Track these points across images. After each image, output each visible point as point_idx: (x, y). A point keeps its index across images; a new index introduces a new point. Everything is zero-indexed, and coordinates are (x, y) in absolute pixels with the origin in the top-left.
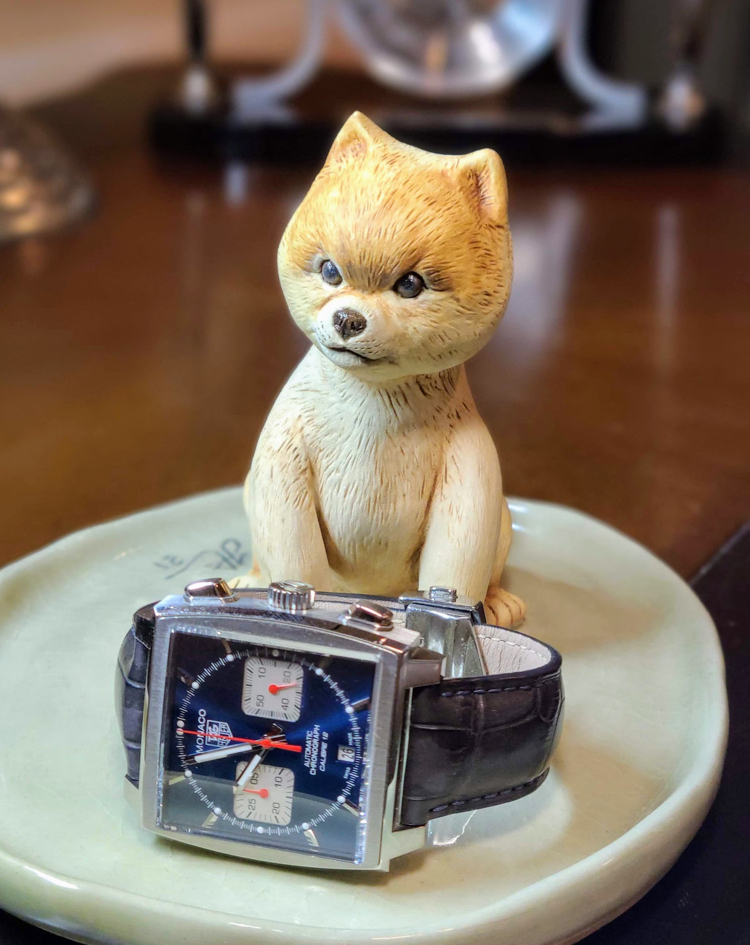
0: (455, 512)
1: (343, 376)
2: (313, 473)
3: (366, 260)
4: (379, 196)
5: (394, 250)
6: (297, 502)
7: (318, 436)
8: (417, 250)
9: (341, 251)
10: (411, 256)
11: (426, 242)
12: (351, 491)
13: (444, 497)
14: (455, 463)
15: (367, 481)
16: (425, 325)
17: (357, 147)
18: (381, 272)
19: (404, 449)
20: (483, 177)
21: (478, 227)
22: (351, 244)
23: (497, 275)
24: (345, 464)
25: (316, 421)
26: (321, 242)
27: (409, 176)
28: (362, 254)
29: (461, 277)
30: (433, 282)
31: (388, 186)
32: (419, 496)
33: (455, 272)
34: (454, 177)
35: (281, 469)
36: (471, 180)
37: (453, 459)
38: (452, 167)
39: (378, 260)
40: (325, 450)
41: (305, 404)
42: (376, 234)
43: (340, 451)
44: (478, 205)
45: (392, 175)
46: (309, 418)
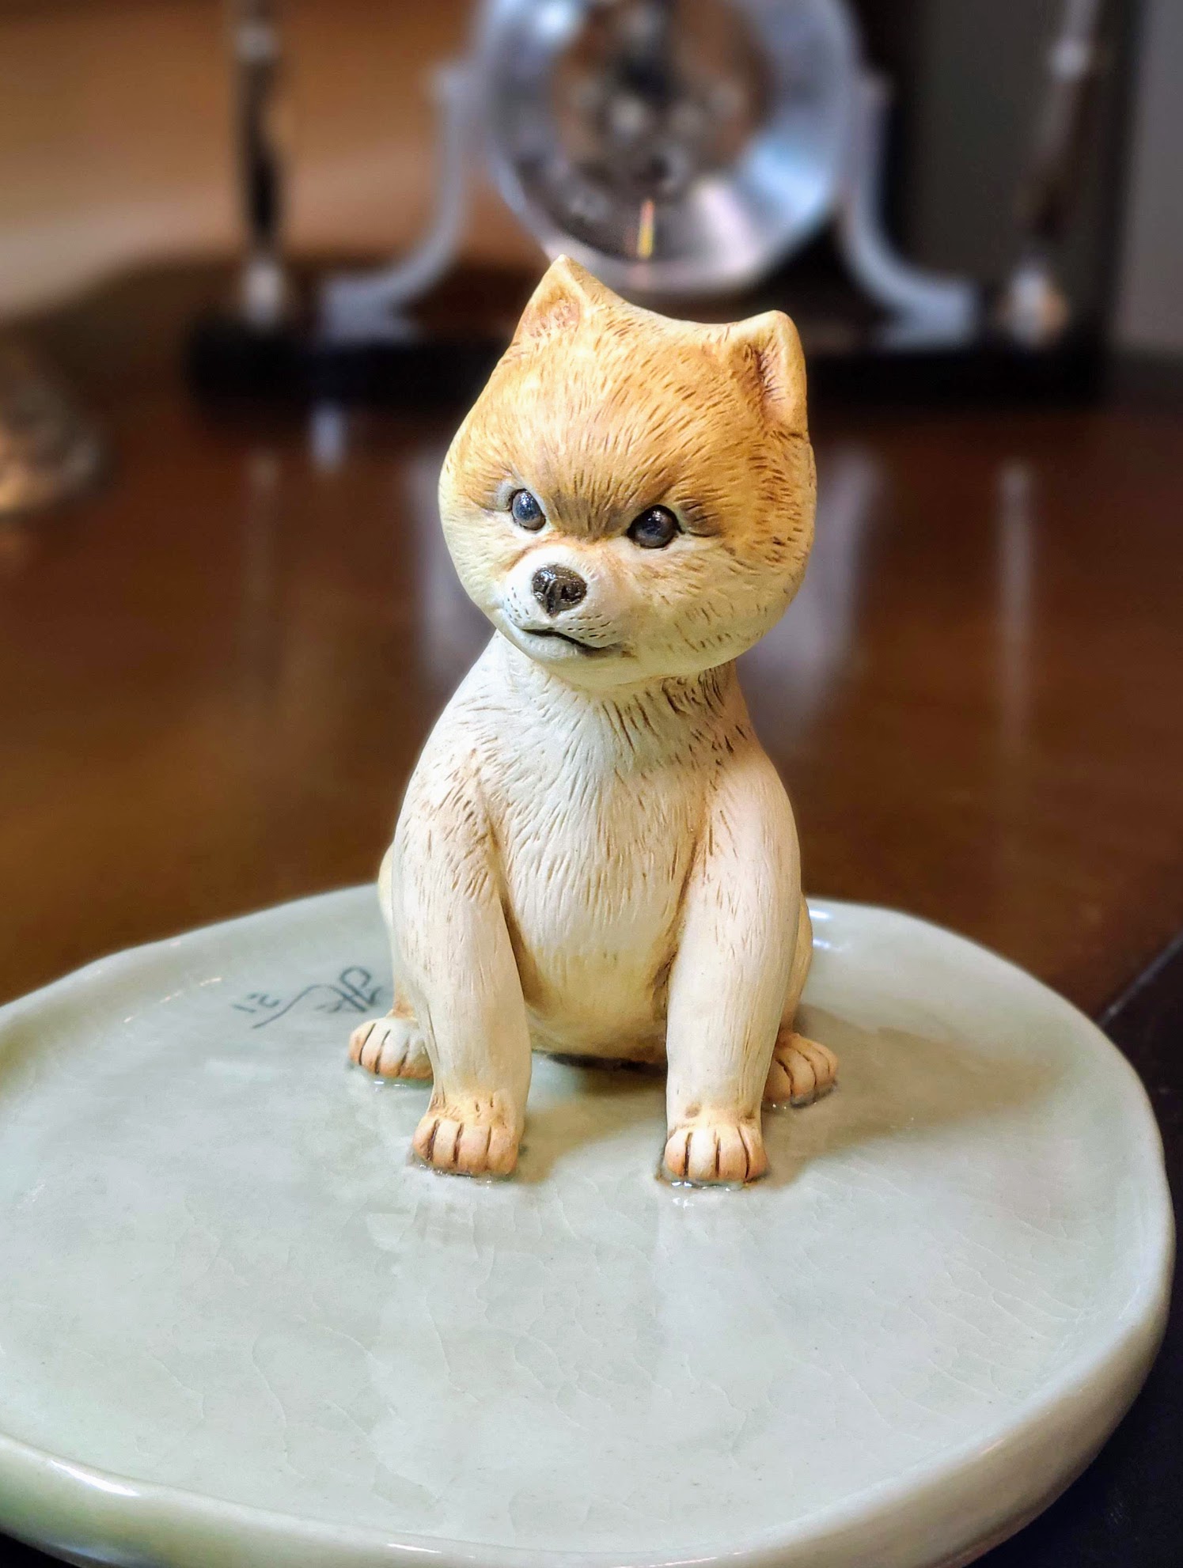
0: (725, 900)
1: (545, 681)
2: (496, 843)
3: (585, 486)
4: (603, 385)
5: (630, 470)
6: (471, 889)
7: (504, 782)
8: (666, 470)
9: (544, 474)
10: (657, 480)
11: (681, 457)
12: (557, 871)
13: (708, 878)
14: (726, 823)
15: (584, 853)
16: (680, 592)
17: (565, 312)
18: (608, 506)
19: (643, 799)
20: (768, 355)
21: (762, 433)
22: (561, 461)
23: (793, 512)
24: (549, 825)
25: (500, 758)
26: (511, 461)
27: (651, 353)
28: (578, 477)
29: (736, 514)
30: (693, 520)
31: (617, 369)
32: (668, 876)
33: (726, 506)
34: (722, 355)
35: (445, 836)
36: (749, 359)
37: (722, 816)
38: (719, 341)
39: (604, 486)
40: (515, 804)
41: (483, 731)
42: (600, 446)
43: (541, 804)
44: (761, 400)
45: (623, 351)
46: (490, 753)
